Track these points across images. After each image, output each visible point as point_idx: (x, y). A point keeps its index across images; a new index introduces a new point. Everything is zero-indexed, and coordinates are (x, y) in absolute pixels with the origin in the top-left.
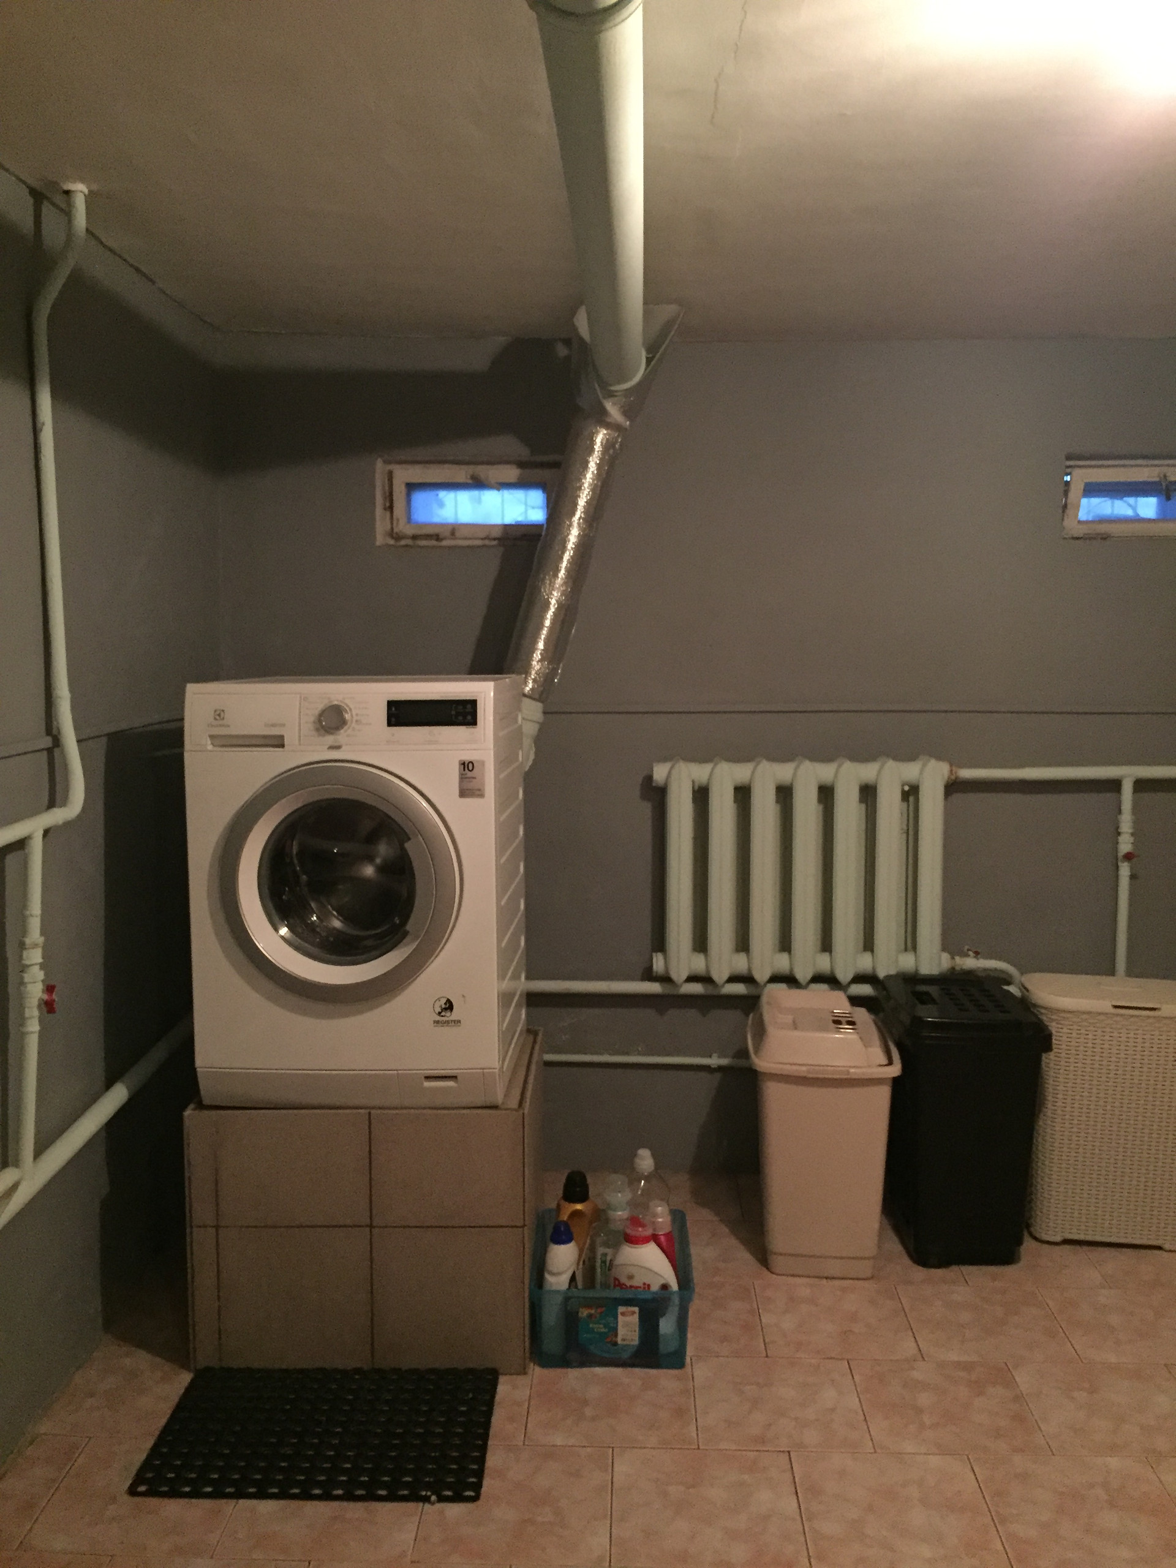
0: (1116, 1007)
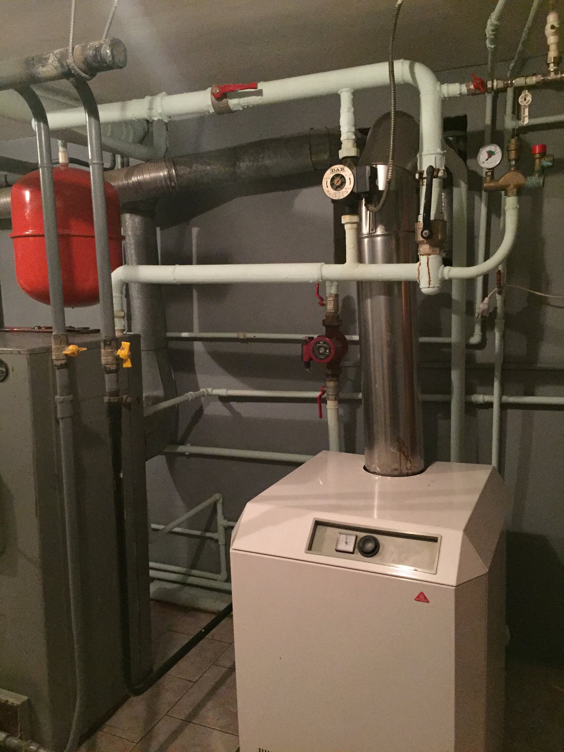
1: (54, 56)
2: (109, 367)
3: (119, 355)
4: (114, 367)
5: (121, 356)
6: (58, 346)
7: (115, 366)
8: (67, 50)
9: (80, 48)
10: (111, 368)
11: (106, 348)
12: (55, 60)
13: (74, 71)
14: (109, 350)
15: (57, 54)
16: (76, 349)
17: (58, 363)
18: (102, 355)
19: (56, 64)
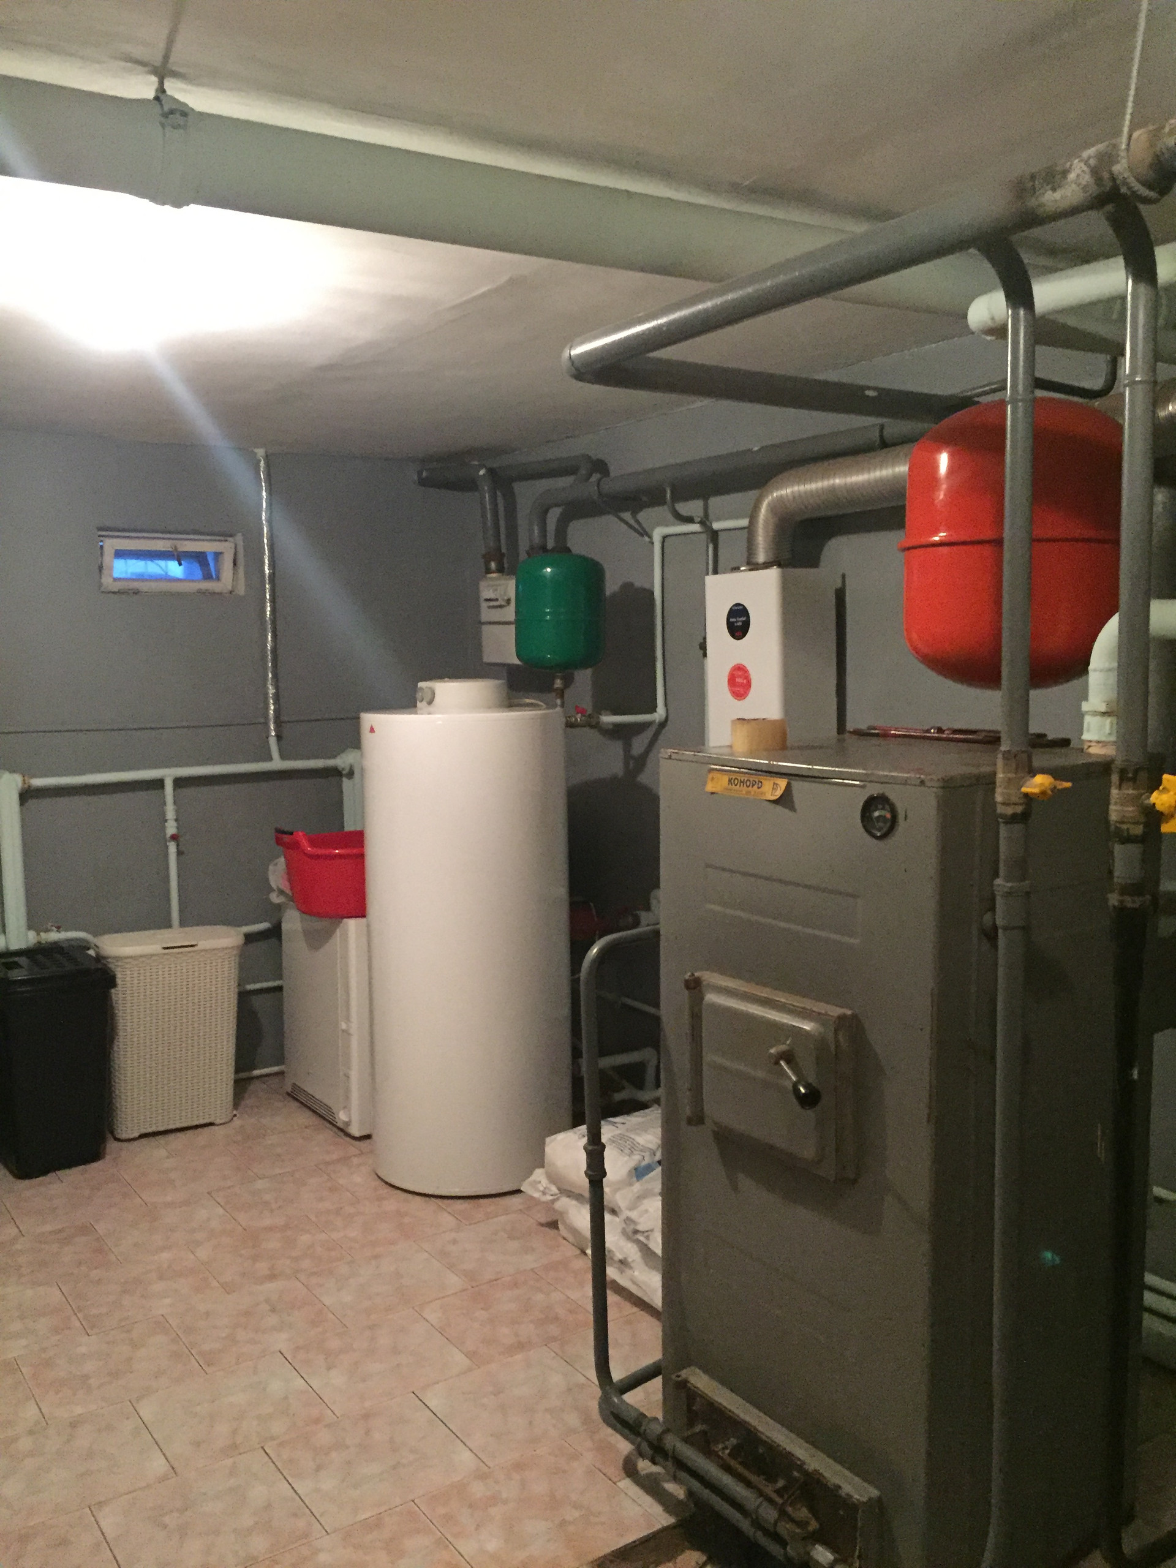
0: (165, 948)
1: (1082, 165)
2: (1128, 829)
3: (1154, 804)
4: (1138, 830)
5: (1158, 807)
6: (1010, 775)
7: (1141, 827)
8: (1115, 146)
9: (1146, 136)
10: (1132, 832)
11: (1124, 785)
12: (1083, 171)
13: (1125, 188)
14: (1131, 792)
15: (1089, 158)
16: (1051, 783)
17: (1009, 811)
18: (1113, 801)
19: (1087, 178)
